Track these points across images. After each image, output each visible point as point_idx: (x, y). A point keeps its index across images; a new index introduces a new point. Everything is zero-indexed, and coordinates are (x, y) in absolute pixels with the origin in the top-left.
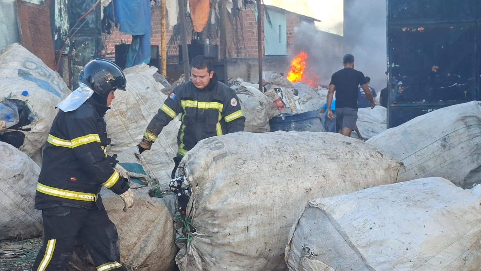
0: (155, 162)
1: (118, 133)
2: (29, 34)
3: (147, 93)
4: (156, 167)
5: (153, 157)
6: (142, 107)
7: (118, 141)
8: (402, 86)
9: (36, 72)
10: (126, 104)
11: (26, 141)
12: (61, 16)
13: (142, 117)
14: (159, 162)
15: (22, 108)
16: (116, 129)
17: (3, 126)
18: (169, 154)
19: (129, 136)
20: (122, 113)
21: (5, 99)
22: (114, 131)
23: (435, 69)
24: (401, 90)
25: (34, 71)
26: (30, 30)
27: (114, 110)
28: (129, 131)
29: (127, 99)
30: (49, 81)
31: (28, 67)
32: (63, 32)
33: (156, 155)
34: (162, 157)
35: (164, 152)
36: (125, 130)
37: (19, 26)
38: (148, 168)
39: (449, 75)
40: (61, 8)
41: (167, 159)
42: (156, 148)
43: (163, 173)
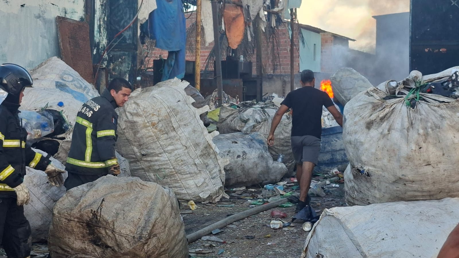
0: (184, 172)
1: (149, 144)
2: (69, 48)
3: (178, 106)
4: (184, 177)
5: (182, 167)
6: (173, 120)
7: (149, 151)
9: (72, 84)
10: (158, 116)
11: (60, 150)
12: (100, 32)
13: (172, 128)
14: (188, 172)
15: (57, 118)
16: (148, 139)
17: (39, 134)
18: (197, 165)
19: (159, 147)
20: (153, 125)
21: (42, 109)
22: (145, 141)
25: (70, 83)
26: (69, 45)
27: (146, 121)
28: (160, 141)
29: (158, 111)
30: (85, 93)
31: (65, 79)
32: (102, 47)
33: (185, 166)
34: (191, 167)
35: (193, 163)
36: (156, 141)
37: (60, 40)
38: (177, 177)
40: (100, 24)
41: (196, 169)
42: (185, 158)
43: (191, 183)
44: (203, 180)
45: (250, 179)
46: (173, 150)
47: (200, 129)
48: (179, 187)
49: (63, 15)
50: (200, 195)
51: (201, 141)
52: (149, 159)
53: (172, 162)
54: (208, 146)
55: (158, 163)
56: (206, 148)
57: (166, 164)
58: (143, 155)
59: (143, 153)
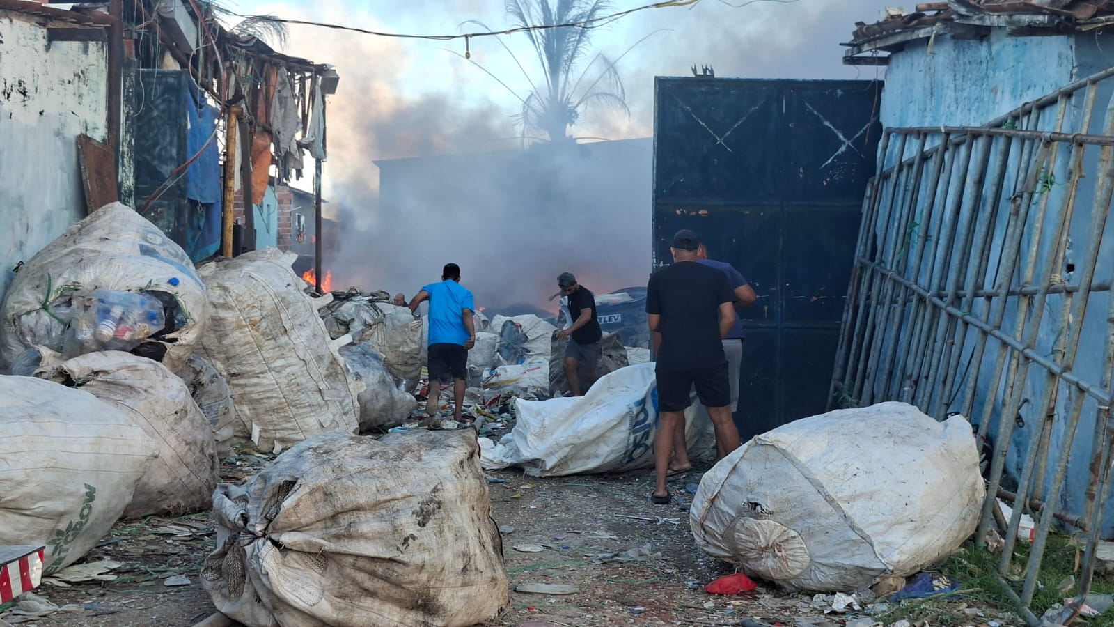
0: (300, 404)
1: (244, 356)
3: (289, 293)
4: (301, 412)
5: (298, 396)
6: (283, 315)
7: (243, 368)
9: (164, 250)
10: (260, 310)
13: (283, 330)
14: (307, 404)
15: (169, 305)
16: (242, 348)
17: (144, 332)
18: (322, 391)
19: (261, 361)
20: (253, 324)
21: (141, 290)
22: (238, 352)
25: (161, 248)
27: (242, 318)
28: (262, 352)
29: (261, 301)
31: (151, 241)
33: (303, 393)
34: (312, 396)
35: (315, 388)
36: (257, 351)
37: (85, 176)
38: (289, 412)
41: (320, 398)
42: (304, 381)
43: (312, 421)
44: (332, 416)
45: (367, 418)
46: (284, 367)
47: (319, 333)
48: (292, 429)
51: (323, 351)
52: (242, 381)
53: (282, 386)
54: (334, 362)
55: (259, 389)
56: (332, 363)
57: (272, 390)
58: (233, 375)
59: (233, 371)
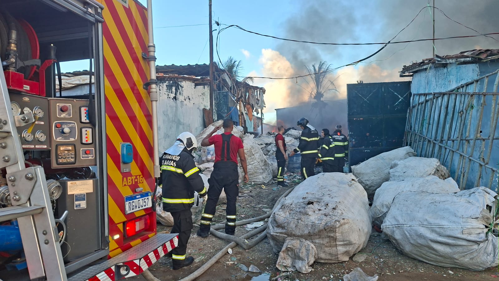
0: (258, 173)
3: (253, 145)
6: (252, 151)
8: (354, 141)
12: (214, 115)
13: (252, 154)
18: (263, 169)
23: (368, 134)
24: (354, 143)
33: (258, 170)
34: (260, 170)
35: (261, 168)
38: (255, 175)
39: (373, 137)
40: (214, 111)
41: (262, 171)
42: (258, 167)
43: (261, 177)
44: (265, 175)
45: (275, 174)
46: (253, 164)
47: (262, 154)
48: (256, 179)
49: (204, 108)
50: (265, 182)
51: (263, 159)
53: (253, 168)
54: (265, 161)
56: (265, 162)
57: (251, 169)
